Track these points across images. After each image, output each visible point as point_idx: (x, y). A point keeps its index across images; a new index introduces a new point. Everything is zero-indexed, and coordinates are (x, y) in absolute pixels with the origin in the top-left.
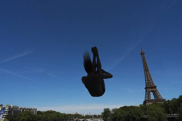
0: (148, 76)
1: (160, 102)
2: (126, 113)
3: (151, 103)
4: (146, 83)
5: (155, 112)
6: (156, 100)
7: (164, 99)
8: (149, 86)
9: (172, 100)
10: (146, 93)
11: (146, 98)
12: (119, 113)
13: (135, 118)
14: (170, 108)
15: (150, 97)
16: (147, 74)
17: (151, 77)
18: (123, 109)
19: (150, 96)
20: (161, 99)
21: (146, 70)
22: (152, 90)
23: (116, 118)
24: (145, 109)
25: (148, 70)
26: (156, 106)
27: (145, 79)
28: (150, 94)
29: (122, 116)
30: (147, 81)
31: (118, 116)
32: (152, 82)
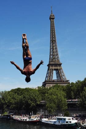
0: (53, 49)
1: (63, 83)
2: (19, 97)
3: (51, 85)
4: (50, 59)
5: (55, 97)
6: (59, 81)
7: (67, 80)
8: (53, 63)
9: (77, 83)
10: (48, 71)
11: (47, 78)
12: (9, 97)
13: (30, 105)
14: (72, 92)
15: (52, 77)
16: (53, 47)
17: (57, 51)
18: (15, 93)
19: (52, 75)
20: (64, 80)
21: (53, 41)
22: (56, 68)
23: (4, 104)
24: (44, 93)
25: (55, 41)
26: (57, 89)
27: (50, 52)
28: (52, 73)
29: (13, 101)
30: (51, 56)
31: (7, 102)
32: (58, 58)
